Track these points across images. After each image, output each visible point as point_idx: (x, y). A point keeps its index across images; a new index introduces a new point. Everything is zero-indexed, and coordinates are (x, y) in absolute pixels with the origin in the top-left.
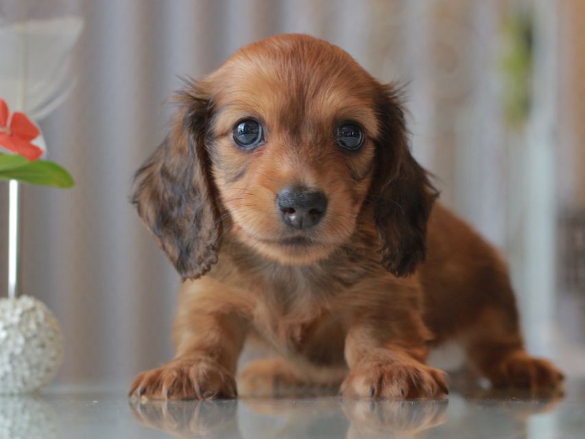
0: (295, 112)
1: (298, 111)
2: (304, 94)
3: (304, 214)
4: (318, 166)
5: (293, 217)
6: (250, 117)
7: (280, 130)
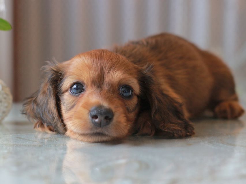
0: (100, 79)
1: (101, 79)
2: (104, 72)
3: (102, 118)
4: (110, 100)
5: (97, 120)
6: (78, 82)
7: (91, 86)
